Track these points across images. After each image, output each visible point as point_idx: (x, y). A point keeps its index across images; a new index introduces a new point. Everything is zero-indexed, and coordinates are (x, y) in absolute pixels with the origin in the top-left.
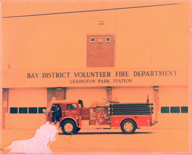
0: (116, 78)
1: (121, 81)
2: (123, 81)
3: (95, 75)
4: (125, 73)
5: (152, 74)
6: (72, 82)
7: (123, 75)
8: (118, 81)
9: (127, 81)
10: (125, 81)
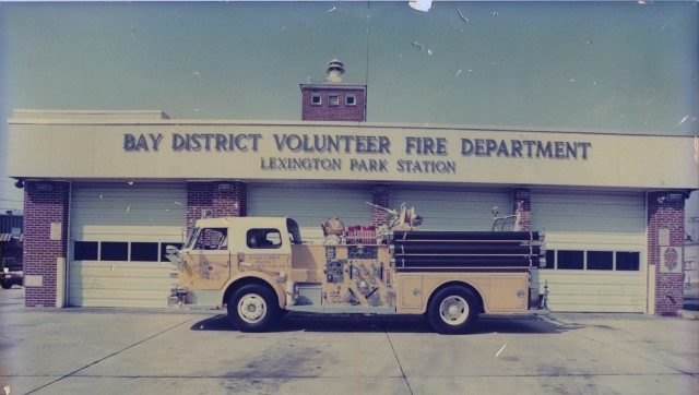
0: (406, 157)
1: (423, 167)
2: (430, 167)
3: (342, 144)
4: (435, 142)
5: (517, 150)
6: (267, 164)
7: (428, 148)
8: (412, 167)
9: (441, 167)
10: (435, 166)
